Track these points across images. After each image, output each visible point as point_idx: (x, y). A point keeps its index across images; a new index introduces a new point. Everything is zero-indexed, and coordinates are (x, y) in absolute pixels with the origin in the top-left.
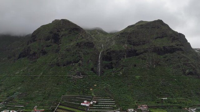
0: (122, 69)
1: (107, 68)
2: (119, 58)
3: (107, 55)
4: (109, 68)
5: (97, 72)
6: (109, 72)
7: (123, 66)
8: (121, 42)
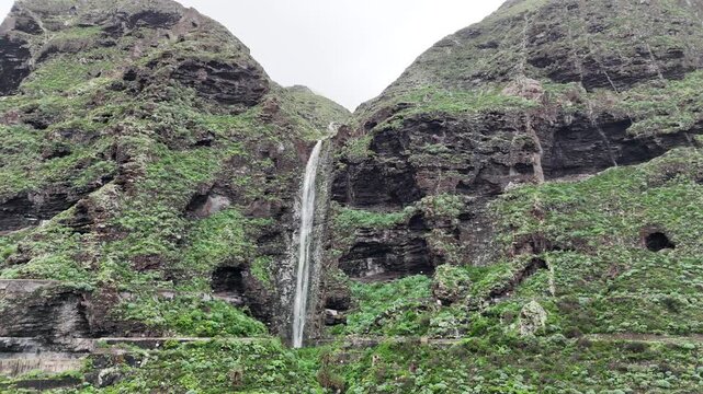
0: (528, 270)
1: (373, 268)
2: (486, 176)
3: (370, 161)
4: (395, 270)
5: (280, 310)
6: (400, 302)
7: (535, 242)
8: (479, 76)
